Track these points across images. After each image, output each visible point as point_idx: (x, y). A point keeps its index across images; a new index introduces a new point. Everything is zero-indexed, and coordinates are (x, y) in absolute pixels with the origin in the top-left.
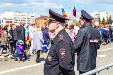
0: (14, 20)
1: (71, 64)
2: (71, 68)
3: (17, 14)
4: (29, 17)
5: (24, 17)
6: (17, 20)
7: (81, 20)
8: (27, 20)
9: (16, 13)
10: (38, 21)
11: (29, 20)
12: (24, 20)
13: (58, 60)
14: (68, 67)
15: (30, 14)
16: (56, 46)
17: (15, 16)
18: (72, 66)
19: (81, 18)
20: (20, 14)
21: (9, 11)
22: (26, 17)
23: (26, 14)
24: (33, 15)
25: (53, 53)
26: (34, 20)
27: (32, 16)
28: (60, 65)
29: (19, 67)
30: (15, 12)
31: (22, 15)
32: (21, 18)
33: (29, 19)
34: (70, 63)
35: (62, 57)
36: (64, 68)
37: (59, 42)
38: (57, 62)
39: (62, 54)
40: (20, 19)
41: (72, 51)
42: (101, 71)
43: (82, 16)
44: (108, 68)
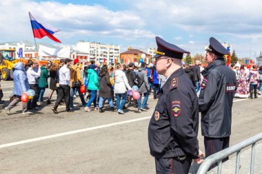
0: (91, 55)
1: (190, 127)
2: (191, 133)
3: (95, 45)
4: (111, 51)
5: (105, 50)
6: (94, 55)
7: (208, 54)
8: (108, 55)
9: (93, 45)
10: (125, 57)
11: (111, 55)
12: (105, 54)
13: (169, 120)
14: (186, 131)
15: (113, 47)
16: (167, 96)
17: (93, 49)
18: (193, 130)
19: (208, 51)
20: (99, 46)
21: (83, 41)
22: (108, 51)
23: (108, 47)
24: (118, 47)
25: (162, 108)
26: (119, 55)
27: (115, 50)
28: (173, 127)
29: (101, 124)
30: (92, 43)
31: (101, 48)
32: (100, 51)
33: (112, 53)
34: (189, 125)
35: (176, 116)
36: (179, 133)
37: (171, 90)
38: (168, 123)
39: (176, 110)
40: (99, 53)
41: (193, 104)
42: (243, 148)
43: (210, 47)
44: (254, 144)
